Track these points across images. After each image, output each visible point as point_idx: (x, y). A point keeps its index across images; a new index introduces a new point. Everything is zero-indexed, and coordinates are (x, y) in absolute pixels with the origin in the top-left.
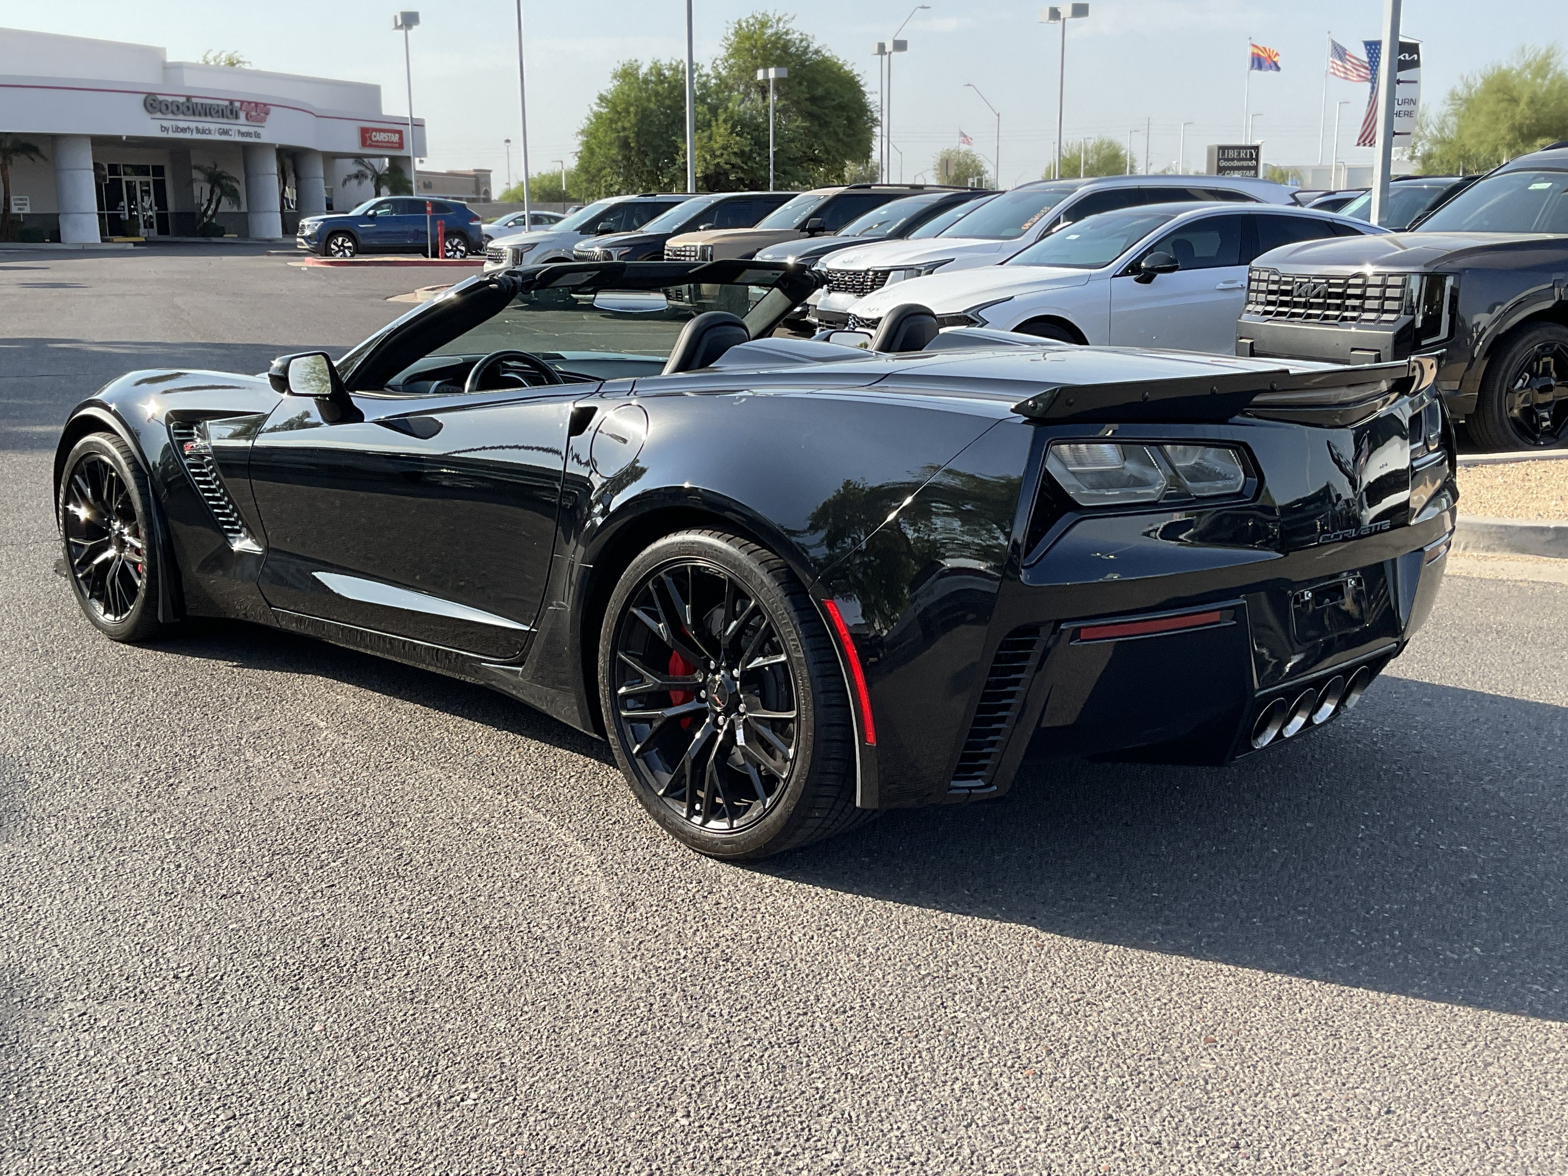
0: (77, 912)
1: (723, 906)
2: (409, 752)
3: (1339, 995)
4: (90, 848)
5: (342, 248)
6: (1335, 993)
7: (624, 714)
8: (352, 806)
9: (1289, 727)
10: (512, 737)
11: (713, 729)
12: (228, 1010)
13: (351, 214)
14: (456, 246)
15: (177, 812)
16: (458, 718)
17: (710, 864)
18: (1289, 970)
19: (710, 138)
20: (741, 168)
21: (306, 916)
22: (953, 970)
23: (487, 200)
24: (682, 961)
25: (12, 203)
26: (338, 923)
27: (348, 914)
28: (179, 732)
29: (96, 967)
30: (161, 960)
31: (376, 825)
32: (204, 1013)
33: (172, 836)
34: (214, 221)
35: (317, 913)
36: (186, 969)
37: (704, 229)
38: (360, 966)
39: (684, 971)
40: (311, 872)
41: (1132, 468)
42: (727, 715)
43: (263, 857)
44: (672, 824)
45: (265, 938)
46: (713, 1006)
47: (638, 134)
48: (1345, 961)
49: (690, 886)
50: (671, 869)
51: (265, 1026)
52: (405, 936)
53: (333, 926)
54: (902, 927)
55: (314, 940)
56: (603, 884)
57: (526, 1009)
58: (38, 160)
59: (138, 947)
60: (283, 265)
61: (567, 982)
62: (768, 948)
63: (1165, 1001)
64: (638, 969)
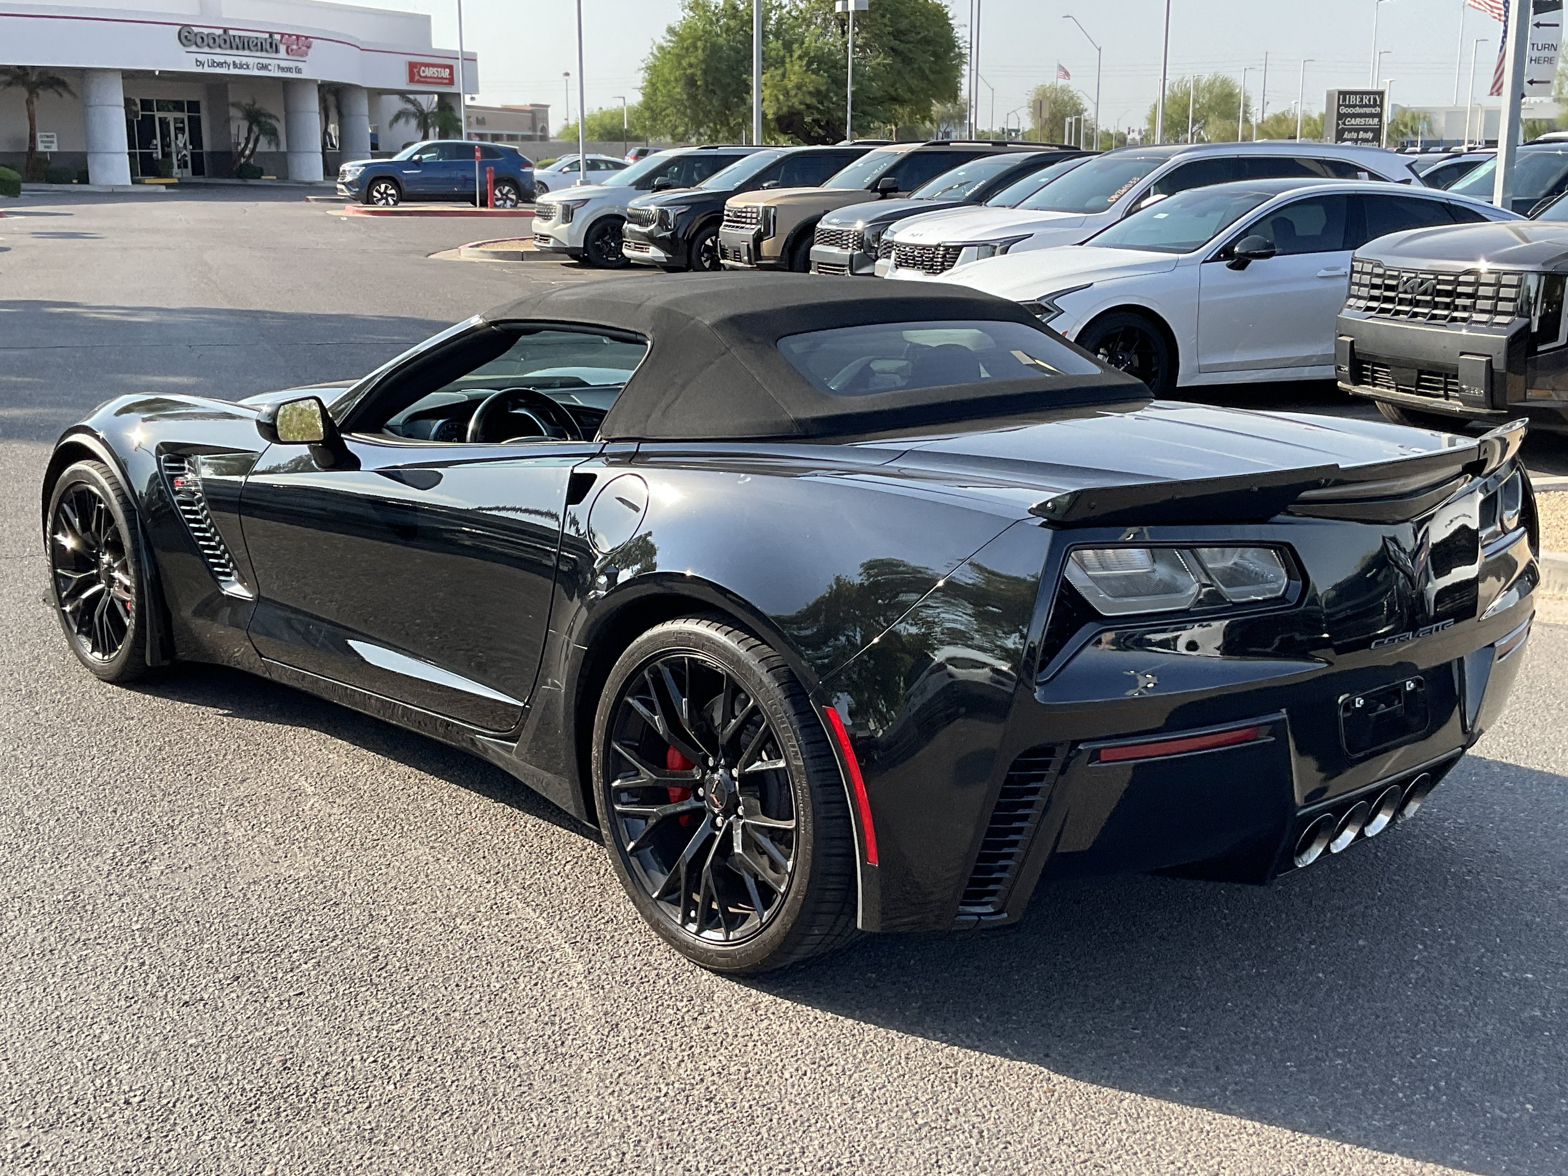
0: (31, 1018)
1: (713, 1030)
2: (398, 827)
3: (1371, 1162)
4: (52, 939)
5: (384, 196)
6: (1367, 1159)
7: (618, 808)
8: (331, 894)
9: (1338, 841)
10: (509, 810)
11: (711, 831)
12: (176, 1146)
13: (395, 159)
14: (506, 195)
15: (146, 896)
16: (454, 786)
17: (705, 977)
18: (1318, 1128)
19: (784, 76)
20: (818, 109)
21: (269, 1031)
22: (952, 1119)
23: (544, 138)
24: (662, 1099)
25: (39, 139)
26: (302, 1041)
27: (314, 1029)
28: (159, 796)
29: (45, 1088)
30: (113, 1081)
31: (354, 919)
32: (152, 1148)
33: (139, 926)
34: (252, 161)
35: (282, 1028)
36: (138, 1093)
37: (768, 188)
38: (320, 1095)
39: (663, 1113)
40: (280, 975)
41: (1163, 571)
42: (726, 817)
43: (232, 955)
44: (666, 929)
45: (224, 1057)
46: (689, 1157)
47: (705, 72)
48: (1383, 1119)
49: (680, 1005)
50: (662, 982)
51: (213, 1167)
52: (371, 1059)
53: (297, 1045)
54: (903, 1064)
55: (275, 1061)
56: (587, 1000)
57: (489, 1155)
58: (66, 95)
59: (91, 1063)
60: (322, 213)
61: (536, 1123)
62: (757, 1086)
63: (1179, 1165)
64: (614, 1109)
